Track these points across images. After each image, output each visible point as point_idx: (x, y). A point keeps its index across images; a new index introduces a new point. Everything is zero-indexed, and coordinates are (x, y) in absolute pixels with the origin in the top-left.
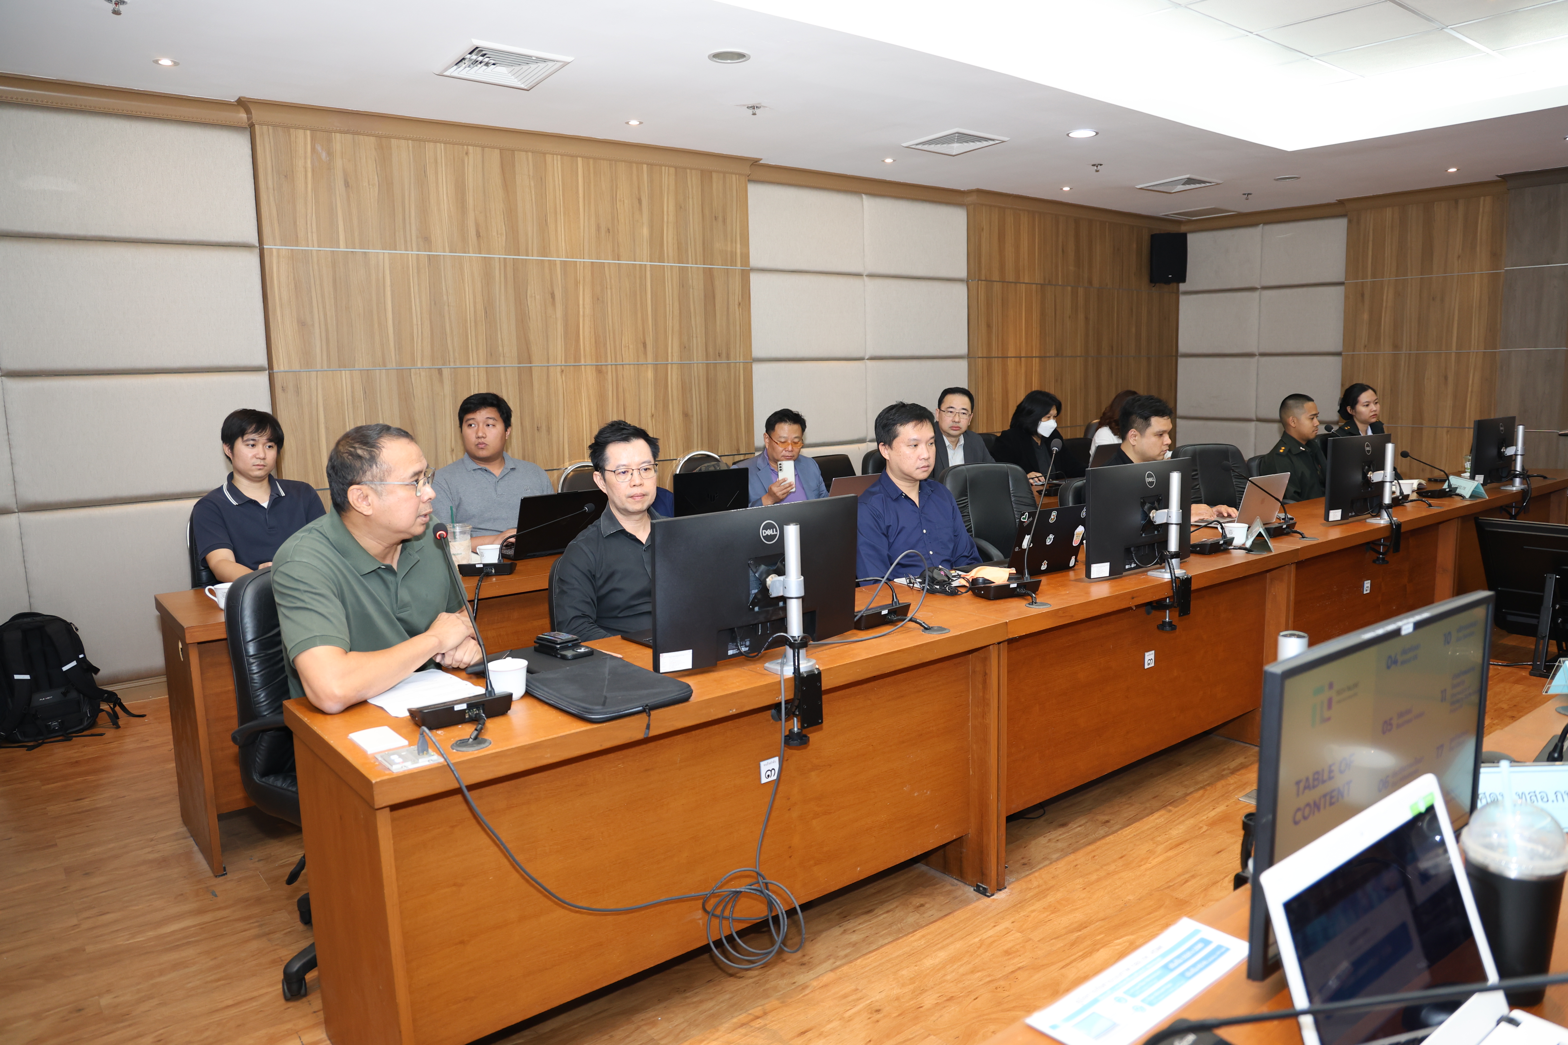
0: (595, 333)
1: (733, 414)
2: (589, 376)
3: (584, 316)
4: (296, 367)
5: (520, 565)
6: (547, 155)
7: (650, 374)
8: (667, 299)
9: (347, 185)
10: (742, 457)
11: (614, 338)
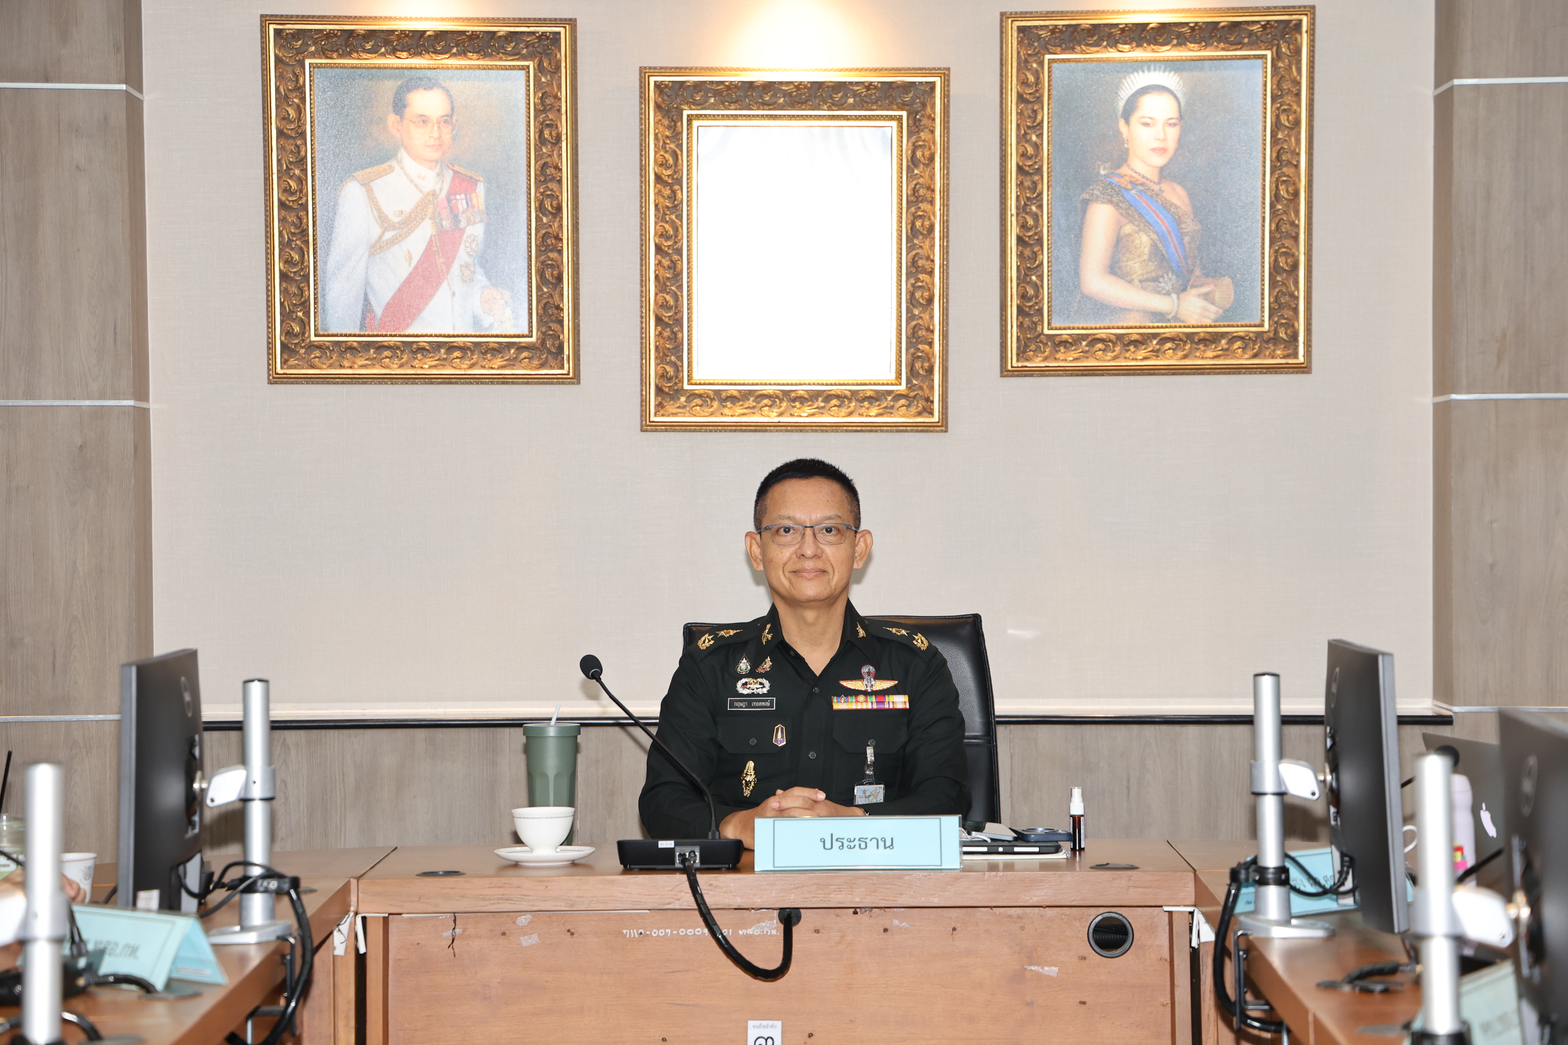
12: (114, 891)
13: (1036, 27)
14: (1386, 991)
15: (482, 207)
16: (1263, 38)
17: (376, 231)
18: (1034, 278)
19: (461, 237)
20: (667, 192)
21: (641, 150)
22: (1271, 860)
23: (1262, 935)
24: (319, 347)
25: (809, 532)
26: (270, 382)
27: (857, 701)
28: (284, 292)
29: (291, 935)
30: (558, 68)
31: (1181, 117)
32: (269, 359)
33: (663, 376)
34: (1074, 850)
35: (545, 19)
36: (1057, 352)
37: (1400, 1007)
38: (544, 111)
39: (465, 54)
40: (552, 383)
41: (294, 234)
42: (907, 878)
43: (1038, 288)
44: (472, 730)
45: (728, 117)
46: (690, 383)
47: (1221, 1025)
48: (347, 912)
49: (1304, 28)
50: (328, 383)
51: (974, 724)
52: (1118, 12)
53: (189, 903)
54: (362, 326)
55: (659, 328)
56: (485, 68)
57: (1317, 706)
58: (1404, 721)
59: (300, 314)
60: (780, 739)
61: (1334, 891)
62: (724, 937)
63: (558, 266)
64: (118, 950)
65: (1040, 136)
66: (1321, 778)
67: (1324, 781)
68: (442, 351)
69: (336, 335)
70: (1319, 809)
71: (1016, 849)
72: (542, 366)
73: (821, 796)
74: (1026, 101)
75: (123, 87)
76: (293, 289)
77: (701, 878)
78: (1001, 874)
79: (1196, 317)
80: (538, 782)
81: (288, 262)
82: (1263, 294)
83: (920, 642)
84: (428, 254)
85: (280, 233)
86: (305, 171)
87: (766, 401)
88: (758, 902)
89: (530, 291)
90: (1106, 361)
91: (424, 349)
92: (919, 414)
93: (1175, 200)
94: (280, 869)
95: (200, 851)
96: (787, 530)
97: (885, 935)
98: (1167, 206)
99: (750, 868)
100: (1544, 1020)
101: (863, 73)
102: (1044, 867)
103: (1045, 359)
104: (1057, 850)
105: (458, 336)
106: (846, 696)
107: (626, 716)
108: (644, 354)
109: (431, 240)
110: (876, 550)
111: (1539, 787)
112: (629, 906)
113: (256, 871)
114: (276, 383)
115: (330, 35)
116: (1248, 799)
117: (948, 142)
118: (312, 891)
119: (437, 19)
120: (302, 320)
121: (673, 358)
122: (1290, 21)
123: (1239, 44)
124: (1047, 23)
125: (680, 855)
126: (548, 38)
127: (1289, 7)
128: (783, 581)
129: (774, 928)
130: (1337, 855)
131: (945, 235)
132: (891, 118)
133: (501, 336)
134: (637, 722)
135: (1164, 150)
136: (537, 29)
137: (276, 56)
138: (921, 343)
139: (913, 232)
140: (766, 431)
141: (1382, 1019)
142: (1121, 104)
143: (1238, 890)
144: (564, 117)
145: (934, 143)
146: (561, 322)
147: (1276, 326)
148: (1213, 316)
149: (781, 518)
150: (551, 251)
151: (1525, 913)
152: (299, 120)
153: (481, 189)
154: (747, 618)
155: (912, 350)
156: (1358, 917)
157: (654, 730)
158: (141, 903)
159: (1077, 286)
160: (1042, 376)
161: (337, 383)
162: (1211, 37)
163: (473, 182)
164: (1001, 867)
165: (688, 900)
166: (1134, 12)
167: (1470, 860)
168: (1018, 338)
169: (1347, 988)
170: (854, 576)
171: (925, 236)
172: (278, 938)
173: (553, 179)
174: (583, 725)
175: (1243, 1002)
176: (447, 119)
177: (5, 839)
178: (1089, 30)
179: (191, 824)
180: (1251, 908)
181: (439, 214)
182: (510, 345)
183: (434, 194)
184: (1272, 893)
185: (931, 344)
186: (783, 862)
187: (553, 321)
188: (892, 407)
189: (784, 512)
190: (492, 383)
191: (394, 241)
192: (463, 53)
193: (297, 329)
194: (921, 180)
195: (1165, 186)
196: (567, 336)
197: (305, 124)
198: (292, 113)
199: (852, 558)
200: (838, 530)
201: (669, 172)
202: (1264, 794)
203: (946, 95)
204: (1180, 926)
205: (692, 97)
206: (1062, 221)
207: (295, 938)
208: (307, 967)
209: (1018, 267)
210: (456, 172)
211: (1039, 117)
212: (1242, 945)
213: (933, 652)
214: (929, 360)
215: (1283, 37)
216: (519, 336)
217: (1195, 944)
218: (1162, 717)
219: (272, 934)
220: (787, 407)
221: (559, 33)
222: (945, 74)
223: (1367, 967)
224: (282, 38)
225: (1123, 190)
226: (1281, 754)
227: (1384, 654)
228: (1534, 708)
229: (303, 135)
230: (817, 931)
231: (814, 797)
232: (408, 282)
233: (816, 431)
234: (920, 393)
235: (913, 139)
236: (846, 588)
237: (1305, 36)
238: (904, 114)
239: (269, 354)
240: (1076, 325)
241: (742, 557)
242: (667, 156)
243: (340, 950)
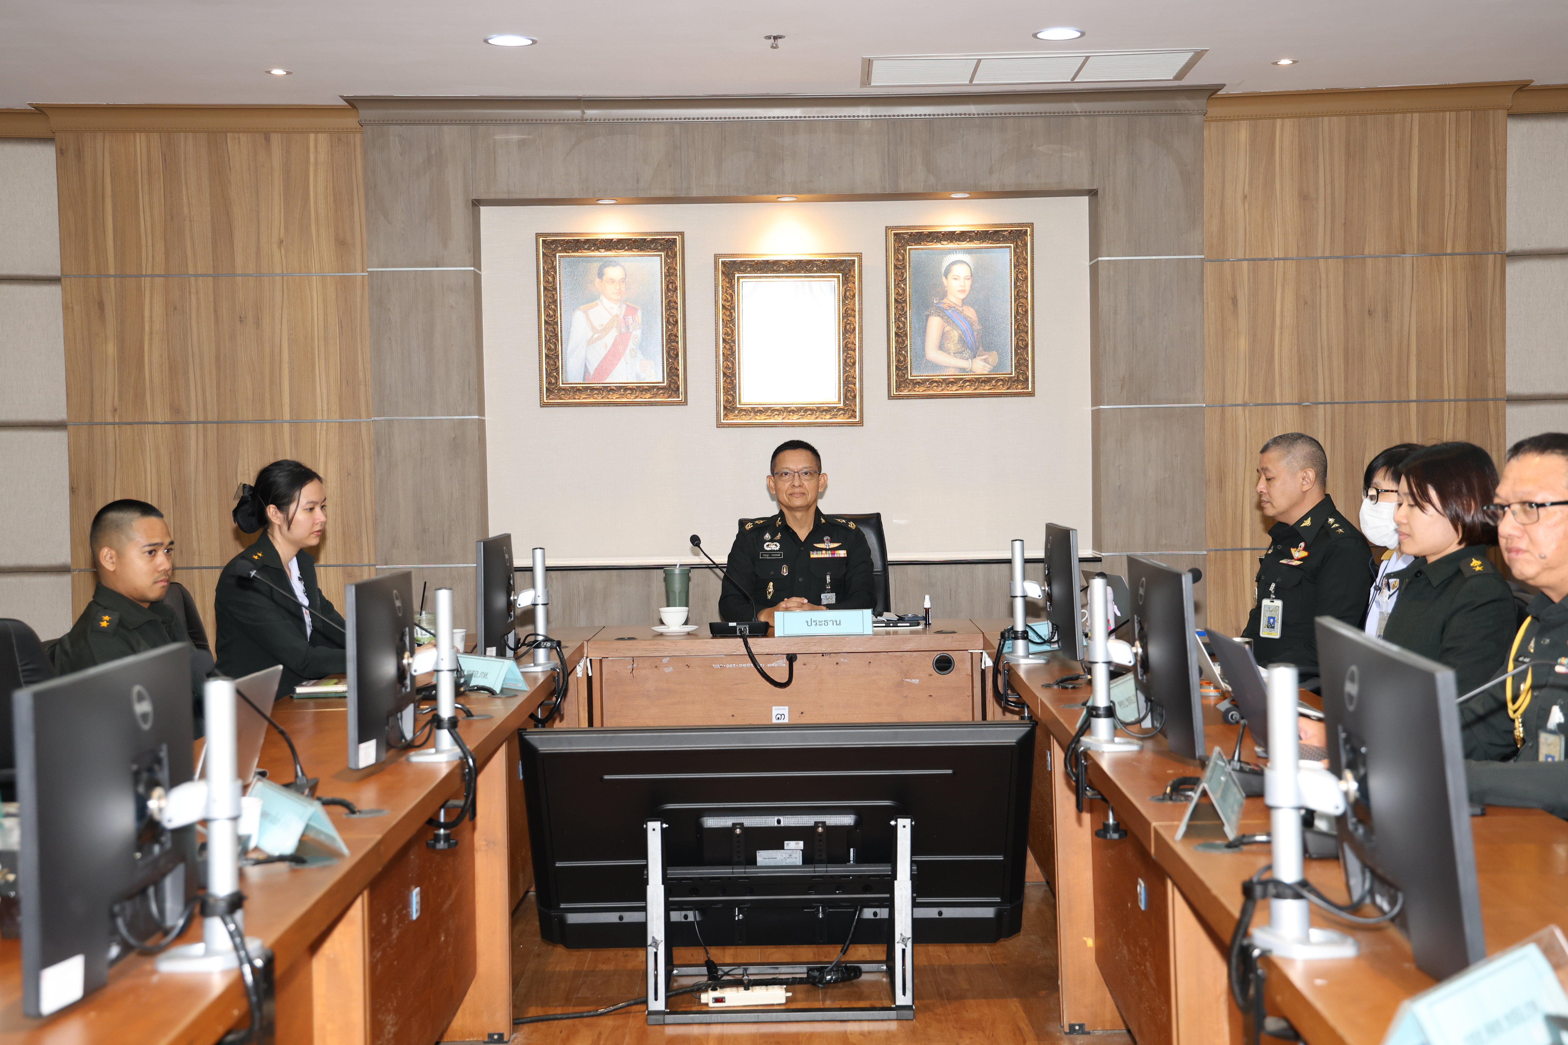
12: (476, 646)
13: (903, 233)
14: (1074, 688)
15: (640, 322)
16: (1009, 238)
17: (590, 334)
18: (903, 352)
19: (630, 336)
20: (728, 313)
21: (715, 294)
22: (1020, 627)
23: (1015, 663)
24: (564, 389)
25: (796, 474)
26: (541, 407)
27: (822, 554)
28: (547, 363)
29: (557, 668)
30: (676, 255)
31: (972, 275)
32: (540, 396)
33: (727, 401)
34: (926, 624)
35: (669, 232)
36: (915, 387)
37: (1081, 696)
38: (669, 276)
39: (632, 250)
40: (674, 405)
41: (551, 336)
42: (847, 639)
43: (905, 357)
44: (639, 570)
45: (757, 277)
46: (740, 404)
47: (996, 704)
48: (583, 657)
49: (1029, 234)
50: (568, 406)
51: (878, 565)
52: (941, 226)
53: (510, 653)
54: (584, 379)
55: (725, 378)
56: (641, 256)
57: (1041, 554)
58: (1082, 560)
59: (555, 374)
60: (785, 572)
61: (1049, 642)
62: (760, 668)
63: (676, 349)
64: (478, 675)
65: (905, 285)
66: (1043, 589)
67: (1045, 590)
68: (622, 390)
69: (572, 384)
70: (1041, 603)
71: (899, 625)
72: (669, 397)
73: (806, 601)
74: (899, 268)
75: (472, 268)
76: (552, 362)
77: (750, 640)
78: (892, 636)
79: (980, 370)
80: (671, 595)
81: (549, 349)
82: (1012, 359)
83: (852, 525)
84: (615, 344)
85: (545, 335)
86: (556, 306)
87: (776, 413)
88: (777, 651)
89: (663, 361)
90: (938, 391)
91: (613, 389)
92: (850, 418)
93: (970, 315)
94: (551, 637)
95: (514, 629)
96: (786, 474)
97: (837, 666)
98: (966, 318)
99: (773, 636)
100: (1148, 700)
101: (821, 256)
102: (912, 632)
103: (909, 391)
104: (918, 624)
105: (629, 383)
106: (817, 551)
107: (712, 563)
108: (717, 391)
109: (616, 338)
110: (829, 483)
111: (1146, 592)
112: (716, 654)
113: (540, 638)
114: (544, 407)
115: (568, 242)
116: (1009, 599)
117: (862, 288)
118: (567, 647)
119: (618, 233)
120: (556, 377)
121: (732, 392)
122: (1022, 230)
123: (998, 241)
124: (908, 231)
125: (739, 629)
126: (671, 241)
127: (1021, 224)
128: (785, 498)
129: (784, 663)
130: (1050, 624)
131: (861, 332)
132: (834, 277)
133: (650, 383)
134: (717, 566)
135: (964, 291)
136: (665, 237)
137: (543, 252)
138: (850, 384)
139: (846, 331)
140: (776, 427)
141: (1072, 701)
142: (943, 269)
143: (1004, 642)
144: (678, 278)
145: (855, 288)
146: (678, 376)
147: (1018, 374)
148: (988, 370)
149: (783, 468)
150: (673, 342)
151: (1140, 651)
152: (554, 282)
153: (639, 313)
154: (769, 516)
155: (846, 387)
156: (1060, 653)
157: (725, 570)
158: (488, 653)
159: (924, 356)
160: (907, 399)
161: (573, 406)
162: (985, 238)
163: (635, 310)
164: (892, 633)
165: (744, 651)
166: (949, 226)
167: (1113, 626)
168: (896, 381)
169: (1056, 687)
170: (819, 495)
171: (851, 333)
172: (551, 669)
173: (673, 308)
174: (692, 568)
175: (1006, 694)
176: (623, 280)
177: (424, 623)
178: (927, 235)
179: (510, 616)
180: (1010, 650)
181: (620, 325)
182: (654, 387)
183: (617, 316)
184: (1020, 643)
185: (855, 384)
186: (789, 632)
187: (674, 376)
188: (837, 414)
189: (784, 466)
190: (646, 405)
191: (598, 339)
192: (630, 249)
193: (553, 381)
194: (849, 306)
195: (964, 308)
196: (681, 383)
197: (556, 284)
198: (551, 279)
199: (818, 487)
200: (811, 473)
201: (729, 304)
202: (1017, 597)
203: (860, 266)
204: (976, 659)
205: (739, 268)
206: (916, 325)
207: (559, 669)
208: (565, 683)
209: (896, 347)
210: (628, 305)
211: (905, 276)
212: (1006, 668)
213: (858, 530)
214: (854, 392)
215: (1019, 238)
216: (658, 383)
217: (983, 667)
218: (966, 560)
219: (548, 667)
220: (786, 415)
221: (676, 239)
222: (860, 256)
223: (1065, 677)
224: (546, 244)
225: (945, 311)
226: (1024, 578)
227: (1072, 530)
228: (1139, 553)
229: (555, 289)
230: (805, 664)
231: (802, 602)
232: (605, 358)
233: (800, 426)
234: (850, 408)
235: (845, 287)
236: (815, 501)
237: (1029, 237)
238: (841, 275)
239: (540, 393)
240: (924, 375)
241: (765, 487)
242: (727, 296)
243: (580, 674)
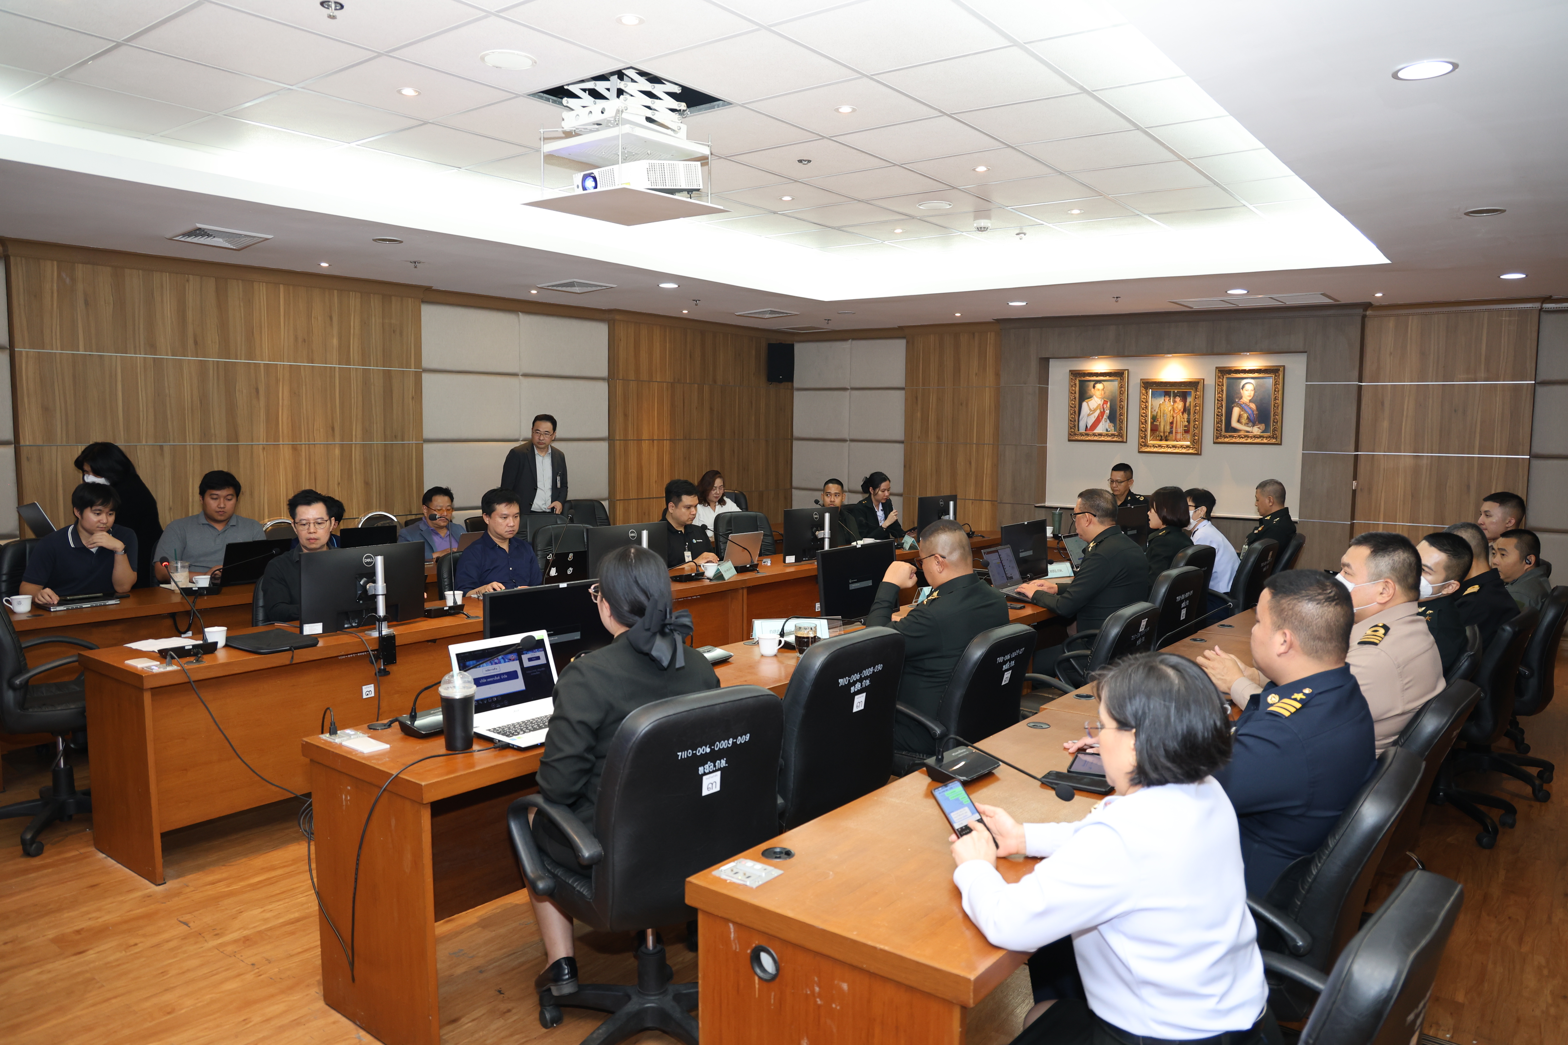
0: (292, 419)
1: (406, 483)
2: (286, 453)
3: (283, 406)
4: (39, 442)
5: (224, 590)
6: (255, 283)
7: (337, 452)
8: (353, 393)
9: (87, 303)
10: (413, 517)
11: (308, 424)
13: (1222, 370)
15: (1109, 407)
16: (1274, 373)
17: (1089, 412)
19: (1105, 413)
26: (1069, 442)
30: (1125, 379)
31: (1255, 389)
33: (1142, 442)
35: (1123, 370)
36: (1225, 439)
38: (1121, 388)
43: (1221, 425)
54: (1086, 430)
65: (1223, 393)
69: (1081, 432)
74: (1221, 385)
79: (1256, 432)
84: (1098, 416)
90: (1236, 441)
92: (1195, 451)
93: (1253, 407)
98: (1251, 408)
103: (1222, 440)
109: (1099, 414)
115: (1082, 374)
119: (1103, 370)
122: (1280, 369)
123: (1268, 374)
124: (1225, 369)
127: (1280, 366)
131: (1202, 413)
135: (1250, 396)
136: (1121, 372)
137: (1071, 378)
142: (1241, 386)
144: (1125, 389)
145: (1200, 394)
147: (1273, 434)
148: (1260, 432)
153: (1109, 403)
159: (1230, 425)
160: (1222, 444)
162: (1261, 373)
166: (1246, 367)
168: (1216, 435)
171: (1197, 414)
173: (1123, 401)
176: (1103, 390)
178: (1234, 371)
181: (1101, 409)
183: (1100, 405)
191: (1092, 414)
194: (1197, 402)
195: (1250, 404)
196: (1124, 433)
198: (1074, 389)
203: (1203, 384)
205: (1151, 385)
209: (1217, 420)
210: (1104, 400)
211: (1223, 389)
215: (1278, 372)
221: (1125, 372)
222: (1204, 381)
224: (1073, 375)
225: (1241, 405)
229: (1076, 393)
232: (1093, 422)
233: (1173, 454)
234: (1195, 447)
235: (1196, 393)
237: (1282, 372)
238: (1194, 388)
239: (1069, 436)
242: (1145, 397)
